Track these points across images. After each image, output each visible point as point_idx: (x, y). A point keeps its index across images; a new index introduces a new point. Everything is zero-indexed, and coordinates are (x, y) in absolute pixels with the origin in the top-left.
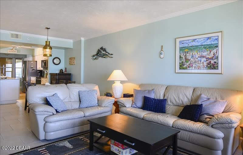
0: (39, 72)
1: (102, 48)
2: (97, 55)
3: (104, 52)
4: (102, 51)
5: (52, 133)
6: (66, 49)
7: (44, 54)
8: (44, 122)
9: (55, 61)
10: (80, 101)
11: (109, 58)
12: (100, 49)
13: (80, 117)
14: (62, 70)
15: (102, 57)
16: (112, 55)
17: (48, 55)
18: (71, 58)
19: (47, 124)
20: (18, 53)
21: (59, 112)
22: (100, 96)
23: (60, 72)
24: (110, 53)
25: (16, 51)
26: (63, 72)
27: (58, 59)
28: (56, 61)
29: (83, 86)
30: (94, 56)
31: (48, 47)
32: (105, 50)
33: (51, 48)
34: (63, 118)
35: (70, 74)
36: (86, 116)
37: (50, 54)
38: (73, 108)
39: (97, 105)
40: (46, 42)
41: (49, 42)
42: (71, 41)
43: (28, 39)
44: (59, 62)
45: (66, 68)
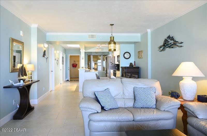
0: (116, 66)
1: (169, 37)
2: (164, 45)
3: (172, 42)
4: (169, 40)
5: (96, 133)
6: (135, 43)
7: (109, 49)
8: (89, 120)
9: (125, 55)
10: (135, 100)
11: (178, 48)
12: (167, 38)
13: (128, 120)
14: (131, 64)
15: (170, 47)
16: (181, 43)
17: (112, 50)
18: (139, 52)
19: (91, 122)
20: (102, 51)
21: (106, 110)
22: (162, 95)
23: (130, 66)
24: (180, 41)
25: (101, 49)
26: (133, 66)
27: (128, 54)
28: (127, 56)
29: (140, 81)
30: (161, 47)
31: (112, 42)
32: (172, 39)
33: (115, 43)
34: (107, 118)
35: (138, 68)
36: (135, 120)
37: (114, 48)
38: (126, 107)
39: (155, 107)
40: (111, 37)
41: (113, 37)
42: (139, 35)
43: (101, 38)
44: (129, 56)
45: (135, 62)
